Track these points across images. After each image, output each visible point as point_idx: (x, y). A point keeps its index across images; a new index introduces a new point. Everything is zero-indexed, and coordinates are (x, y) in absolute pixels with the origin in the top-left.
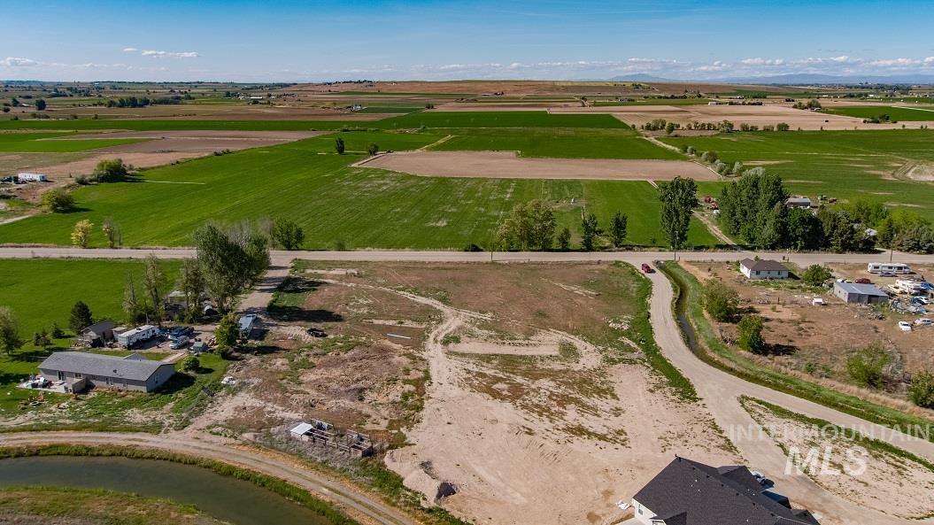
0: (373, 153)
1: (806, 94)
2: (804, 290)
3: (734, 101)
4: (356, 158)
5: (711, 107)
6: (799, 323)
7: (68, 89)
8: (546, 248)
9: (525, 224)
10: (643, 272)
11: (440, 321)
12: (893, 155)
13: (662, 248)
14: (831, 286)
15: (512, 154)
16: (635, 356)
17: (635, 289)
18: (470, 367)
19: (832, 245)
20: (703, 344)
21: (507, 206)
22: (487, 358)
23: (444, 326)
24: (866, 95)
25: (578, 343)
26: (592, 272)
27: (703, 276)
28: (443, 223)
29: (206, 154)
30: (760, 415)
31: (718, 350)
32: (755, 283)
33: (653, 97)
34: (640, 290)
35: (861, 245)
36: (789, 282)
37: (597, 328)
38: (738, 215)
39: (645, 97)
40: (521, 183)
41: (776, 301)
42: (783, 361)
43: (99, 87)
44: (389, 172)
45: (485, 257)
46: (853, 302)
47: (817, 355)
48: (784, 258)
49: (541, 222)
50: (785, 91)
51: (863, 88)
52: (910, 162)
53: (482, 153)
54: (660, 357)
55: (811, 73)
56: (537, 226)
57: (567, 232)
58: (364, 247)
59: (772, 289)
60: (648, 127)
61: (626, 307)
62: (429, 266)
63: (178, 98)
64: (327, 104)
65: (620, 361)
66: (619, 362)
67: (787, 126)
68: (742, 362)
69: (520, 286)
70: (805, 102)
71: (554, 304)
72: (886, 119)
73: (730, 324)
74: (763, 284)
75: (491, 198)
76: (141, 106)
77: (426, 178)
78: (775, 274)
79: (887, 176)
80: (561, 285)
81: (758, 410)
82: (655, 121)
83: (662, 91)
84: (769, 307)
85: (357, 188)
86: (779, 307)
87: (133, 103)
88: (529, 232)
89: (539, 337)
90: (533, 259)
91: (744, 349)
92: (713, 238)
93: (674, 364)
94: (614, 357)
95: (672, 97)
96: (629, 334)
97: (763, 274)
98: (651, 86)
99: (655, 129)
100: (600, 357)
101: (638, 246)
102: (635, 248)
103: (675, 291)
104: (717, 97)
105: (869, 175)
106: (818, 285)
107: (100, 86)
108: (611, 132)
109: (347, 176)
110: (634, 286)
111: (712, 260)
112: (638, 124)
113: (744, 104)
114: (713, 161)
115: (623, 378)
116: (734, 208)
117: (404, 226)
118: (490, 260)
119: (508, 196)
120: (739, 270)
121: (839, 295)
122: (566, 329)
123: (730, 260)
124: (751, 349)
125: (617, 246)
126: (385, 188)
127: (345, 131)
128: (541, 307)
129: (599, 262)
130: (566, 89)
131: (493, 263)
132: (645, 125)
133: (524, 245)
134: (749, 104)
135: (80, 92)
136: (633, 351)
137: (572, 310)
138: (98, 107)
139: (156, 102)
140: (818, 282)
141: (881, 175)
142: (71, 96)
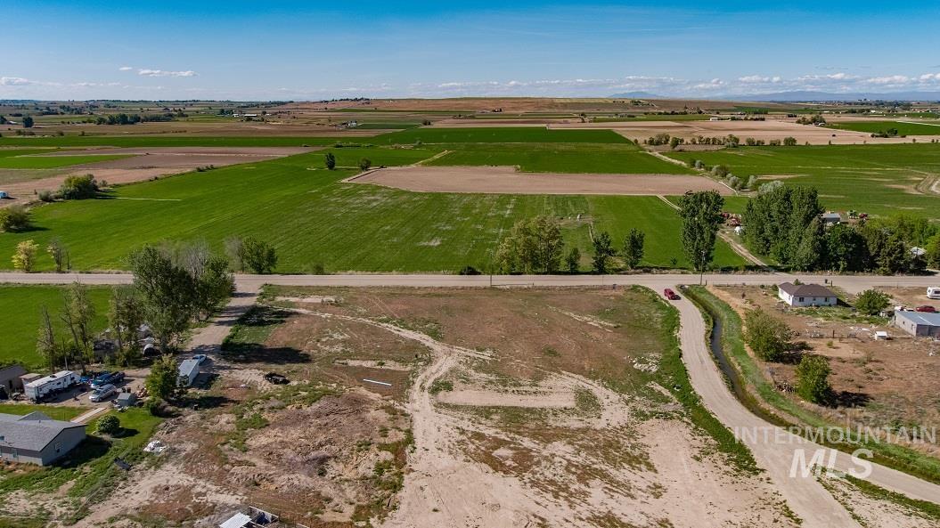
0: (365, 168)
1: (807, 110)
2: (860, 320)
3: (736, 117)
4: (348, 173)
5: (713, 122)
6: (865, 363)
7: (61, 107)
8: (552, 271)
9: (529, 244)
10: (666, 298)
11: (429, 362)
12: (910, 169)
13: (684, 270)
14: (891, 314)
15: (511, 168)
16: (669, 408)
17: (660, 320)
18: (465, 425)
19: (878, 266)
20: (752, 392)
21: (508, 223)
22: (485, 412)
23: (433, 368)
24: (869, 111)
25: (598, 390)
26: (606, 298)
27: (738, 304)
28: (436, 243)
29: (189, 170)
30: (845, 495)
31: (773, 400)
32: (800, 312)
33: (653, 114)
34: (665, 321)
35: (912, 266)
36: (838, 311)
37: (620, 370)
38: (768, 232)
39: (646, 114)
40: (521, 199)
41: (830, 334)
42: (858, 415)
43: (93, 106)
44: (381, 188)
45: (482, 281)
46: (923, 335)
47: (897, 406)
48: (826, 281)
49: (547, 240)
50: (785, 107)
51: (863, 104)
52: (930, 176)
53: (479, 168)
54: (702, 410)
55: (809, 90)
56: (542, 246)
57: (576, 252)
58: (346, 270)
59: (822, 320)
60: (651, 142)
61: (651, 342)
62: (418, 292)
63: (171, 115)
64: (322, 121)
65: (653, 414)
66: (652, 416)
67: (794, 141)
68: (806, 416)
69: (524, 316)
70: (809, 117)
71: (565, 339)
72: (894, 133)
73: (780, 365)
74: (808, 313)
75: (490, 214)
76: (132, 123)
77: (419, 193)
78: (821, 301)
79: (911, 190)
80: (572, 315)
81: (840, 487)
82: (659, 136)
83: (661, 107)
84: (824, 342)
85: (344, 205)
86: (836, 342)
87: (123, 120)
88: (532, 252)
89: (551, 382)
90: (538, 284)
91: (805, 398)
92: (740, 258)
93: (722, 421)
94: (644, 409)
95: (673, 113)
96: (659, 377)
97: (808, 300)
98: (650, 103)
99: (658, 143)
100: (627, 408)
101: (657, 268)
102: (654, 270)
103: (707, 321)
104: (718, 113)
105: (891, 189)
106: (875, 314)
107: (95, 104)
108: (614, 147)
109: (335, 192)
110: (658, 316)
111: (744, 284)
112: (641, 140)
113: (746, 119)
114: (724, 175)
115: (659, 439)
116: (762, 224)
117: (393, 246)
118: (488, 284)
119: (508, 212)
120: (777, 296)
121: (903, 327)
122: (580, 371)
123: (764, 283)
124: (815, 399)
125: (632, 267)
126: (375, 204)
127: (338, 146)
128: (550, 344)
129: (614, 287)
130: (565, 105)
131: (493, 288)
132: (648, 139)
133: (527, 267)
134: (752, 119)
135: (73, 110)
136: (666, 401)
137: (588, 347)
138: (88, 124)
139: (147, 120)
140: (874, 311)
141: (903, 189)
142: (62, 113)
